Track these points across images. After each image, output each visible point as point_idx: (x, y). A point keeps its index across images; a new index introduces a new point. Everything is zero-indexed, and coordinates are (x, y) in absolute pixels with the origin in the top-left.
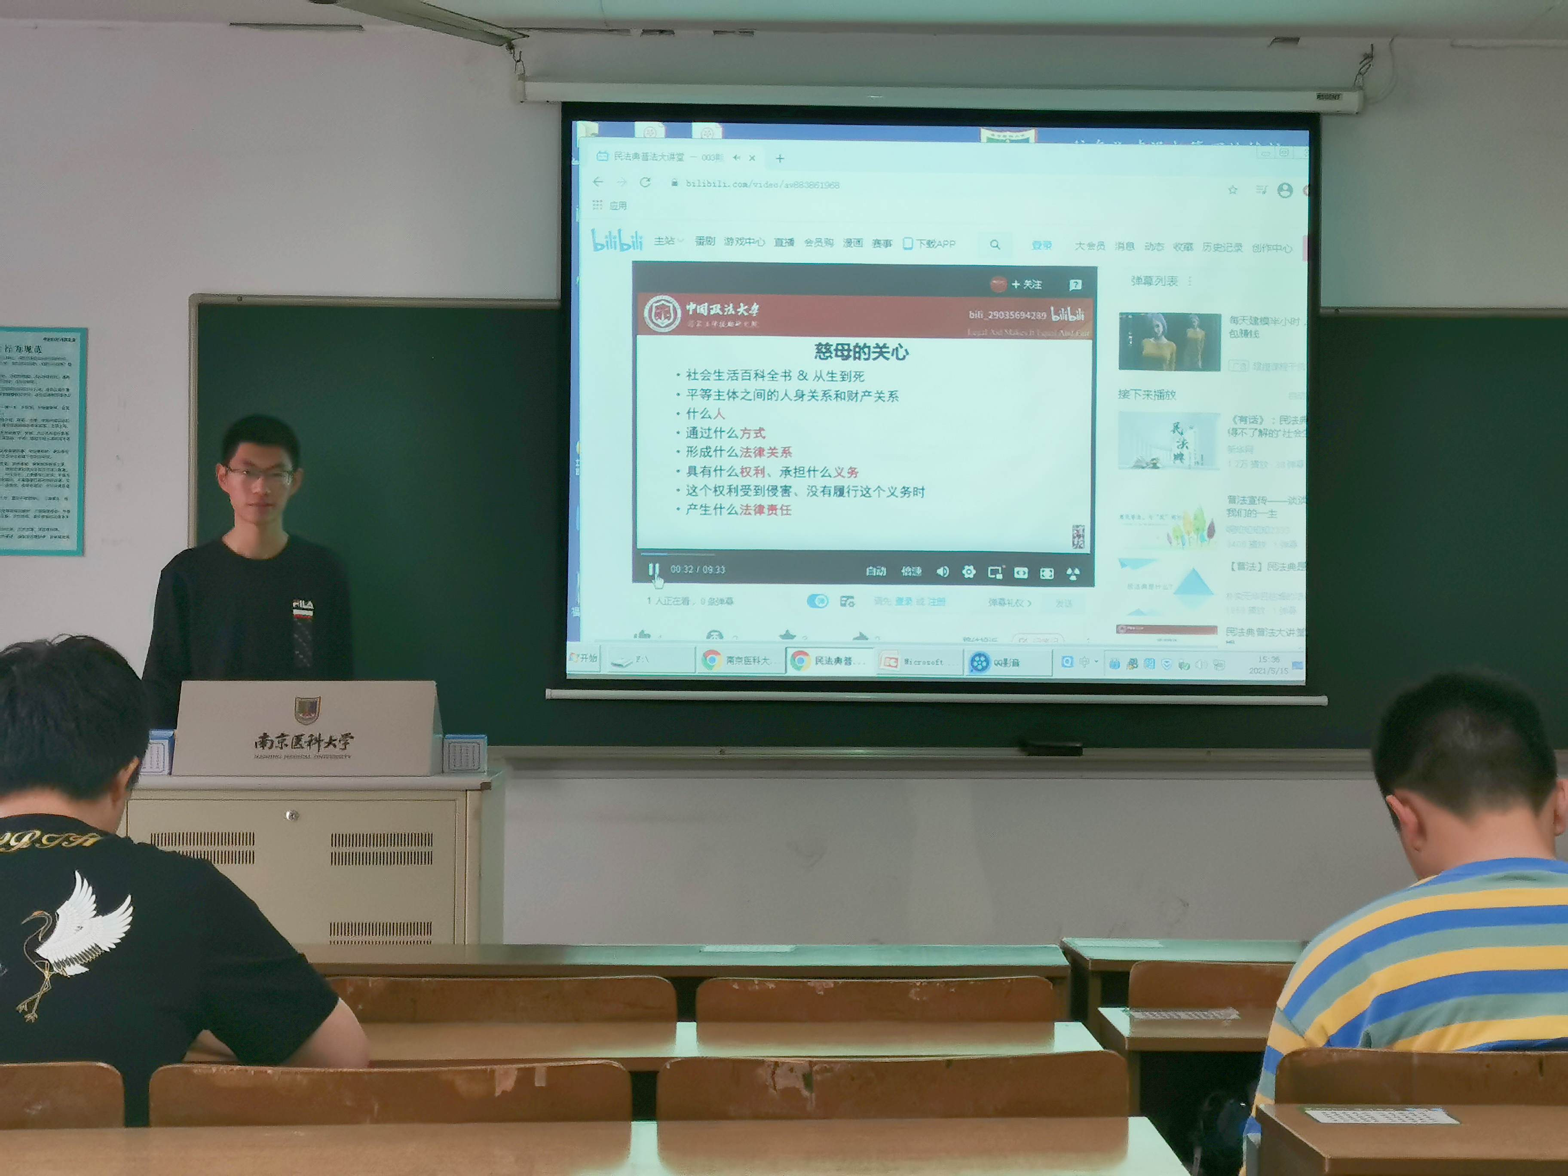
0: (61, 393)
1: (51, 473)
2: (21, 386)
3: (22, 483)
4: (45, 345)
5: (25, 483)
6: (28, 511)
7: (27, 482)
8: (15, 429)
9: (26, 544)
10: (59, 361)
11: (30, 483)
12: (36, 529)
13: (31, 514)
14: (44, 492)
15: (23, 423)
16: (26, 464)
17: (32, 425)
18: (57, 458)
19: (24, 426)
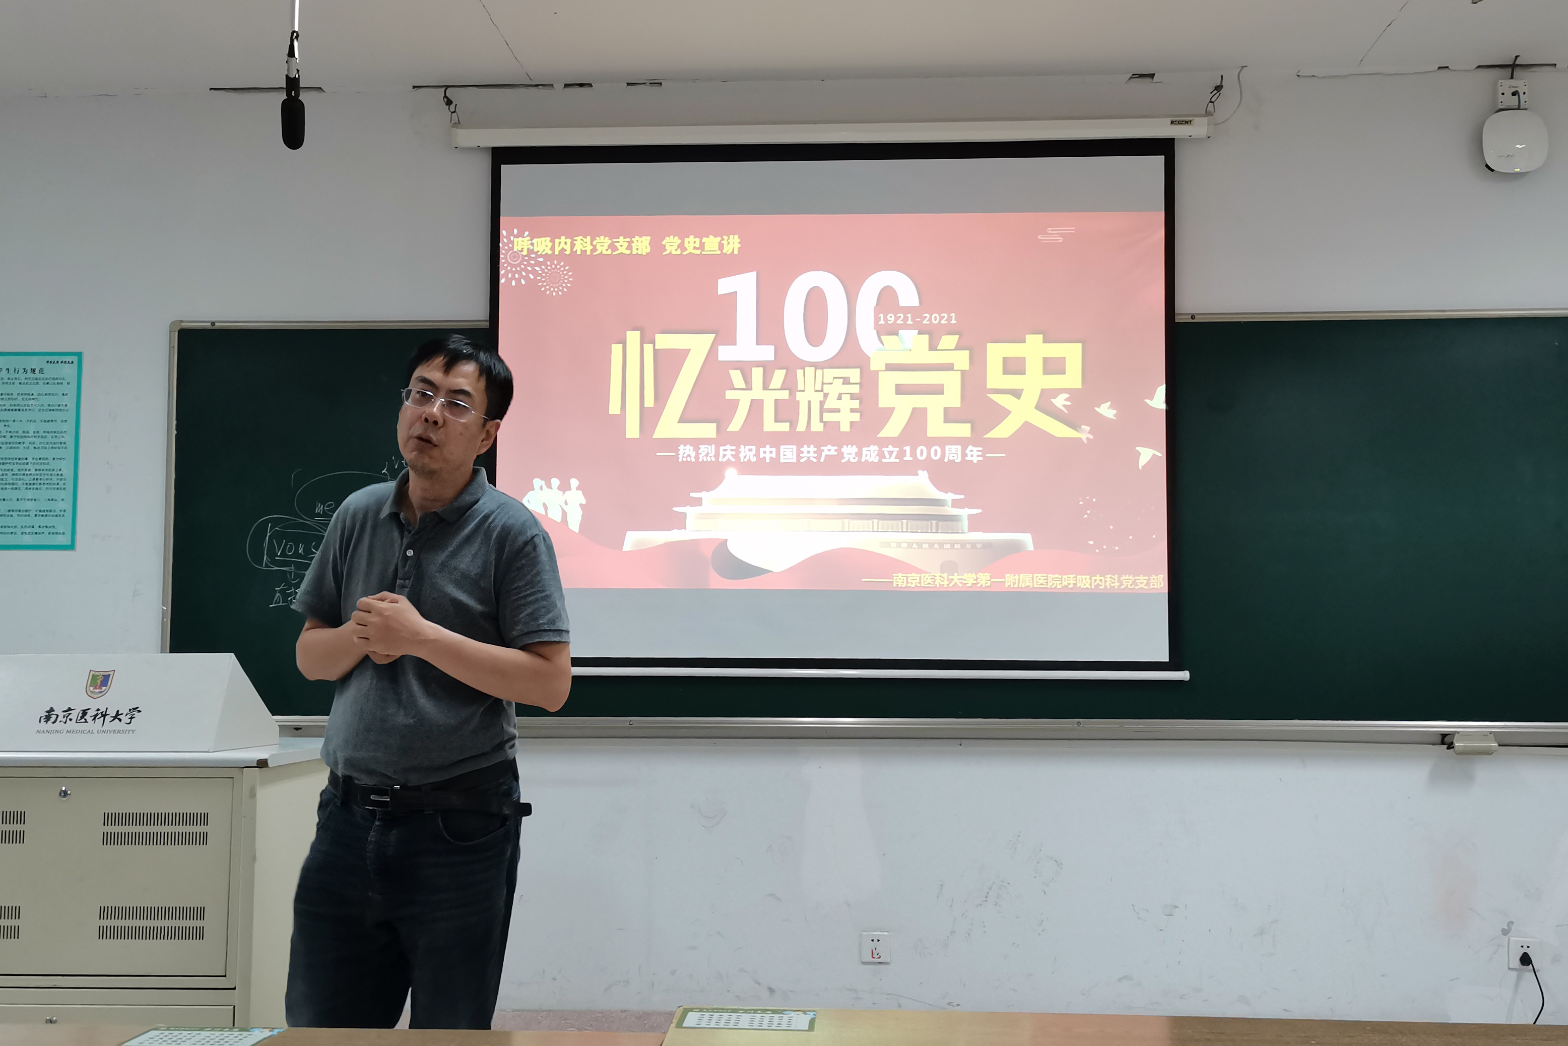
0: (59, 408)
1: (50, 477)
2: (26, 403)
3: (26, 486)
4: (48, 368)
5: (29, 487)
6: (30, 511)
7: (29, 486)
8: (22, 440)
9: (28, 540)
10: (58, 381)
11: (32, 487)
12: (36, 527)
13: (32, 514)
14: (43, 494)
15: (28, 435)
16: (29, 470)
17: (35, 437)
18: (54, 465)
19: (29, 437)
